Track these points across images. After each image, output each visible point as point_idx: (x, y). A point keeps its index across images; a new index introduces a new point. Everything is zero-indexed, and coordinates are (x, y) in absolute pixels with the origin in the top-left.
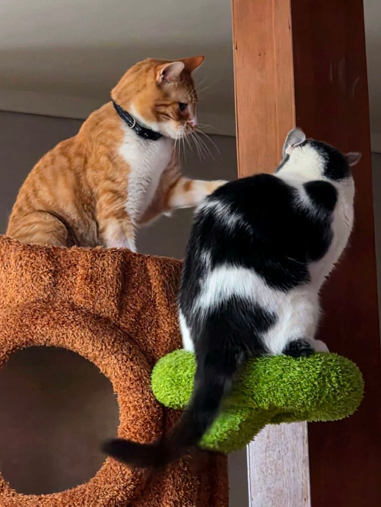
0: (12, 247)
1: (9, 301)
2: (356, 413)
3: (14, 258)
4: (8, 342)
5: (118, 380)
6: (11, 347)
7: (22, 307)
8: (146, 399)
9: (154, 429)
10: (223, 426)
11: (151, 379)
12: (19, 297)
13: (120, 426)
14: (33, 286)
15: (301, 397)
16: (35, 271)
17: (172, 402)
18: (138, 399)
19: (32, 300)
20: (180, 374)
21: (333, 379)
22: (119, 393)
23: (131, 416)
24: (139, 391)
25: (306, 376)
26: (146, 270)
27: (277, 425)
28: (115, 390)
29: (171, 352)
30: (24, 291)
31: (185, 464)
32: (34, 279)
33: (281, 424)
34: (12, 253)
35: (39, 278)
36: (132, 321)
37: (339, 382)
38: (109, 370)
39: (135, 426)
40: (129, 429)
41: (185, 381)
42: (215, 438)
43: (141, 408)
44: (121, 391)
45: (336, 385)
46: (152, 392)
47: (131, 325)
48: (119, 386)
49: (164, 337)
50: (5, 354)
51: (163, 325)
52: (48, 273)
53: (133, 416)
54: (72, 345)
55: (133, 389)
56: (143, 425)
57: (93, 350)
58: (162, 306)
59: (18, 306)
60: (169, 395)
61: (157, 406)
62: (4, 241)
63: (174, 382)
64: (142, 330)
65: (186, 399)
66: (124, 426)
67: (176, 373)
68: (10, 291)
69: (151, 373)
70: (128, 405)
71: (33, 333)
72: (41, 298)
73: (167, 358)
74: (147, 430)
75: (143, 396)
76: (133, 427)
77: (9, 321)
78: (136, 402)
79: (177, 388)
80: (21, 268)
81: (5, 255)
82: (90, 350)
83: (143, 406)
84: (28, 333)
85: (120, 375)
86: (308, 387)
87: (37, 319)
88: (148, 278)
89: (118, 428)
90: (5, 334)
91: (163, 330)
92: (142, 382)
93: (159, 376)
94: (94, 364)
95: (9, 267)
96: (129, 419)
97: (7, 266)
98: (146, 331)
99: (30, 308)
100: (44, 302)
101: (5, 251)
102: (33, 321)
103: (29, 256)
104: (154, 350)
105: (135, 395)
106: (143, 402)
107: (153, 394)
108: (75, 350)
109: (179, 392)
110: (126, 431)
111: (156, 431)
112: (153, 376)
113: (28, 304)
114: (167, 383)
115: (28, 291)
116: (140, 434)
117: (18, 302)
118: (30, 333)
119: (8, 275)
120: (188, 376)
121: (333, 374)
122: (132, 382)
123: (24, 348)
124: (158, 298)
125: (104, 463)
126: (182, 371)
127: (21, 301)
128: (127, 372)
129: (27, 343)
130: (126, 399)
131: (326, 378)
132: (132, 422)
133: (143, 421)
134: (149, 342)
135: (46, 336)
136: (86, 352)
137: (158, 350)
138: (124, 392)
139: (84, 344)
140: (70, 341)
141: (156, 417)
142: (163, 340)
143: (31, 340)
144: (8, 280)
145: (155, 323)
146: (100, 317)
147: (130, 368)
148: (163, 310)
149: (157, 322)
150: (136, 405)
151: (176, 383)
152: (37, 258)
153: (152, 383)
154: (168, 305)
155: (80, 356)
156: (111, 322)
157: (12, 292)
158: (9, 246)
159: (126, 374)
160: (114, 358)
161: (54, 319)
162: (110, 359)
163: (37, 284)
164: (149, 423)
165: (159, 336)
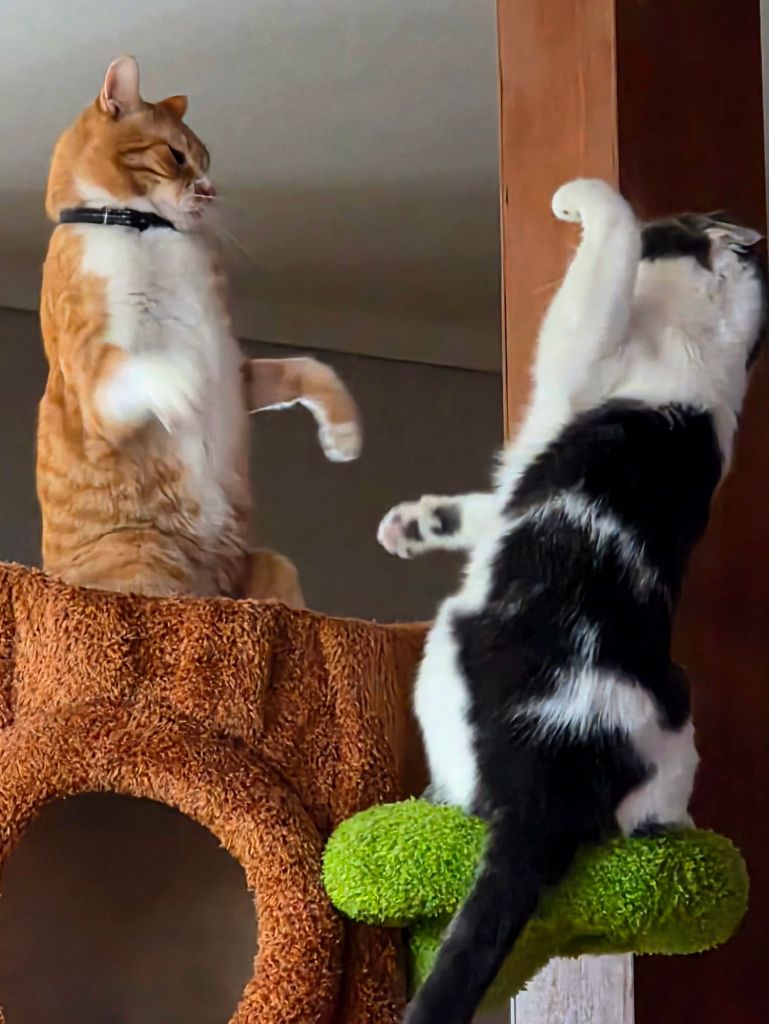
0: (48, 592)
1: (40, 699)
2: (731, 940)
3: (52, 614)
4: (38, 783)
5: (256, 863)
6: (44, 792)
7: (67, 714)
8: (312, 902)
9: (326, 963)
11: (322, 862)
12: (62, 692)
13: (258, 955)
14: (90, 670)
15: (620, 909)
16: (95, 641)
17: (364, 911)
18: (296, 903)
19: (87, 699)
20: (383, 853)
21: (689, 875)
22: (257, 891)
23: (280, 936)
24: (297, 886)
25: (634, 869)
26: (318, 645)
27: (573, 959)
28: (250, 883)
29: (363, 809)
30: (72, 681)
32: (93, 658)
33: (579, 958)
34: (49, 606)
35: (102, 655)
36: (287, 745)
37: (698, 880)
38: (239, 843)
39: (288, 957)
40: (276, 962)
41: (392, 868)
43: (301, 920)
44: (261, 885)
45: (694, 888)
46: (324, 889)
47: (285, 754)
48: (258, 874)
49: (350, 778)
50: (31, 805)
51: (350, 754)
52: (121, 645)
53: (285, 936)
54: (166, 792)
55: (286, 880)
56: (304, 954)
57: (209, 801)
58: (348, 716)
59: (59, 711)
60: (359, 895)
61: (333, 918)
62: (33, 580)
63: (370, 870)
64: (306, 763)
65: (392, 904)
66: (267, 956)
67: (373, 853)
68: (43, 680)
69: (323, 849)
70: (274, 914)
71: (88, 765)
72: (106, 695)
73: (355, 822)
74: (311, 966)
75: (305, 897)
76: (284, 957)
77: (41, 740)
78: (291, 908)
79: (375, 882)
80: (65, 637)
81: (35, 609)
82: (202, 803)
83: (304, 916)
84: (78, 765)
85: (261, 852)
86: (636, 889)
87: (96, 737)
88: (321, 661)
89: (253, 961)
90: (32, 765)
91: (349, 764)
92: (304, 868)
93: (338, 857)
94: (208, 830)
95: (42, 631)
96: (277, 941)
97: (38, 630)
98: (314, 767)
99: (83, 717)
100: (111, 703)
101: (35, 600)
102: (88, 743)
103: (83, 612)
104: (329, 804)
105: (290, 895)
106: (305, 907)
107: (326, 894)
108: (170, 802)
109: (379, 889)
110: (270, 965)
111: (330, 968)
112: (326, 858)
113: (79, 707)
114: (354, 872)
115: (79, 679)
116: (298, 974)
117: (58, 702)
118: (82, 765)
119: (39, 649)
120: (397, 857)
121: (689, 865)
122: (284, 867)
123: (67, 795)
124: (339, 701)
126: (385, 849)
127: (65, 701)
128: (276, 847)
129: (75, 786)
130: (272, 902)
131: (675, 873)
132: (283, 948)
133: (305, 947)
134: (320, 789)
135: (113, 772)
136: (194, 806)
137: (338, 805)
138: (268, 887)
139: (191, 791)
140: (164, 783)
141: (331, 939)
142: (349, 785)
143: (84, 780)
144: (40, 658)
145: (334, 751)
146: (222, 736)
147: (281, 839)
148: (350, 725)
149: (337, 749)
150: (291, 915)
151: (372, 872)
152: (100, 615)
153: (325, 872)
154: (361, 716)
155: (182, 814)
156: (245, 746)
157: (47, 683)
158: (43, 590)
159: (273, 850)
160: (250, 819)
161: (130, 735)
162: (242, 821)
163: (98, 667)
164: (316, 950)
165: (340, 776)
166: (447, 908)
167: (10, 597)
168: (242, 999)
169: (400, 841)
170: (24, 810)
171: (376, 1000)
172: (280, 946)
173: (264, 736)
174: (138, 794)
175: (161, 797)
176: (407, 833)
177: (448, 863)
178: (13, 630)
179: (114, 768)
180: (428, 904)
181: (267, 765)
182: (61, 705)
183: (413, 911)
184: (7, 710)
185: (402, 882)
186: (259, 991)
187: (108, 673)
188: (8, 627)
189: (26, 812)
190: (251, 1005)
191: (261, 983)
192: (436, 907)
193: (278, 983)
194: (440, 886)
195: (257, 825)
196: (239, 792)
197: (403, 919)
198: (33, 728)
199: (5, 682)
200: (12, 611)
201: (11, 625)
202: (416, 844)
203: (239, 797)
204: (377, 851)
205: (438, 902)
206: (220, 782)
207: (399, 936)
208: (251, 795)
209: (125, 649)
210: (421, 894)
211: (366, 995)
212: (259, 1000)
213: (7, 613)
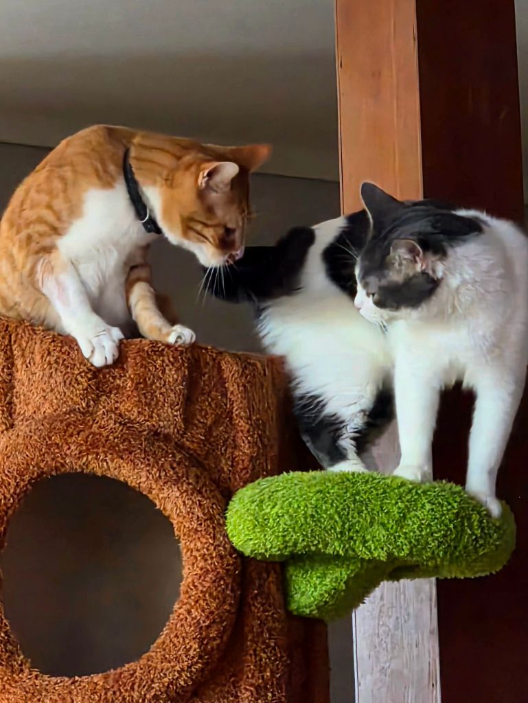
0: (37, 338)
1: (32, 411)
3: (40, 353)
4: (31, 467)
5: (181, 519)
6: (36, 473)
7: (52, 420)
8: (219, 546)
9: (230, 587)
10: (324, 583)
11: (226, 518)
12: (47, 405)
13: (183, 582)
14: (65, 390)
15: (430, 544)
16: (69, 370)
17: (255, 550)
18: (208, 546)
19: (64, 410)
20: (268, 510)
21: (475, 524)
22: (181, 538)
23: (198, 569)
24: (209, 535)
25: (438, 516)
26: (220, 370)
27: (396, 582)
28: (176, 533)
29: (252, 481)
30: (54, 397)
32: (68, 382)
33: (400, 581)
34: (37, 346)
35: (74, 380)
36: (200, 439)
37: (482, 528)
38: (169, 506)
39: (204, 583)
40: (195, 586)
41: (274, 520)
42: (312, 599)
43: (212, 558)
44: (184, 535)
45: (478, 532)
46: (227, 536)
47: (199, 445)
48: (182, 528)
49: (243, 461)
50: (26, 483)
51: (243, 445)
52: (87, 373)
53: (201, 569)
54: (119, 472)
55: (201, 531)
56: (214, 581)
57: (148, 477)
58: (241, 418)
59: (45, 417)
60: (251, 539)
61: (234, 556)
62: (26, 329)
63: (258, 523)
64: (214, 451)
65: (274, 545)
66: (189, 583)
67: (261, 511)
68: (34, 397)
69: (226, 509)
70: (194, 554)
71: (65, 454)
72: (77, 407)
73: (247, 490)
74: (219, 589)
75: (214, 542)
76: (200, 583)
77: (32, 438)
78: (205, 550)
79: (263, 531)
80: (49, 367)
81: (28, 349)
82: (143, 479)
83: (214, 555)
84: (59, 455)
85: (184, 512)
86: (440, 530)
87: (71, 436)
88: (223, 381)
89: (180, 586)
90: (27, 456)
91: (242, 451)
92: (214, 523)
93: (237, 514)
94: (147, 497)
95: (32, 364)
96: (196, 573)
97: (30, 363)
98: (219, 453)
99: (62, 422)
100: (80, 412)
101: (27, 343)
102: (65, 440)
103: (61, 351)
104: (230, 478)
105: (204, 541)
106: (215, 549)
107: (228, 539)
108: (122, 479)
109: (265, 535)
110: (192, 589)
111: (232, 591)
112: (228, 514)
113: (59, 415)
114: (248, 524)
115: (58, 397)
116: (211, 595)
117: (44, 412)
118: (61, 455)
119: (31, 376)
120: (277, 513)
121: (476, 517)
122: (199, 522)
123: (52, 476)
124: (235, 409)
125: (161, 633)
126: (269, 507)
127: (49, 411)
128: (194, 508)
129: (57, 468)
130: (192, 546)
131: (465, 521)
132: (200, 577)
133: (215, 576)
134: (223, 468)
135: (82, 459)
136: (138, 482)
137: (236, 479)
138: (189, 536)
139: (136, 471)
140: (117, 466)
141: (232, 570)
142: (243, 464)
143: (63, 465)
144: (31, 382)
145: (232, 442)
146: (156, 434)
147: (198, 502)
148: (242, 424)
149: (234, 440)
150: (205, 554)
151: (261, 524)
152: (71, 352)
153: (228, 525)
154: (250, 418)
155: (130, 487)
156: (171, 440)
157: (36, 399)
158: (32, 336)
159: (192, 510)
160: (176, 489)
161: (94, 434)
162: (171, 491)
163: (72, 388)
164: (222, 578)
165: (236, 459)
166: (312, 547)
167: (10, 341)
168: (172, 613)
169: (279, 503)
171: (264, 611)
172: (198, 576)
173: (185, 433)
174: (99, 474)
175: (116, 476)
176: (283, 497)
177: (312, 516)
178: (13, 364)
179: (83, 456)
180: (299, 545)
181: (187, 453)
182: (46, 414)
183: (288, 550)
184: (9, 418)
185: (281, 530)
186: (184, 606)
187: (78, 392)
188: (8, 361)
189: (23, 487)
190: (179, 616)
191: (186, 601)
192: (304, 547)
193: (197, 602)
194: (307, 532)
195: (182, 493)
196: (169, 471)
197: (282, 555)
198: (27, 430)
199: (8, 398)
200: (11, 350)
201: (11, 360)
202: (290, 504)
203: (168, 475)
204: (264, 510)
205: (305, 543)
206: (155, 465)
207: (278, 568)
208: (176, 473)
209: (89, 376)
210: (294, 537)
211: (257, 608)
212: (184, 613)
213: (8, 352)
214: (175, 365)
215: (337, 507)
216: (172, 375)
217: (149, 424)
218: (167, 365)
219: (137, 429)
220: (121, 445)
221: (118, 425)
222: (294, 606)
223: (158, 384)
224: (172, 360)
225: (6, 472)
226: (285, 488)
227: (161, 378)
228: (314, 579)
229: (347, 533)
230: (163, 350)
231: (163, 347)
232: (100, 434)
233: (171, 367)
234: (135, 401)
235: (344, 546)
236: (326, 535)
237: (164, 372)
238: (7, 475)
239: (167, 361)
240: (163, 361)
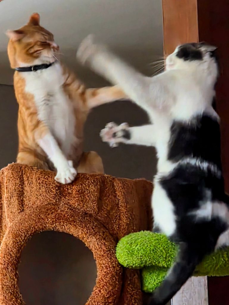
0: (34, 172)
1: (32, 204)
3: (35, 178)
4: (31, 228)
5: (96, 251)
6: (33, 231)
7: (40, 208)
8: (113, 262)
9: (117, 280)
10: (158, 278)
11: (116, 250)
12: (38, 201)
13: (97, 278)
14: (46, 195)
16: (48, 186)
17: (128, 264)
18: (108, 262)
19: (46, 203)
20: (134, 247)
22: (97, 259)
23: (104, 272)
24: (109, 257)
26: (113, 186)
28: (94, 257)
29: (128, 234)
30: (41, 198)
31: (135, 301)
32: (47, 191)
34: (34, 176)
35: (50, 190)
36: (105, 216)
38: (91, 245)
40: (103, 280)
41: (137, 251)
42: (153, 285)
43: (110, 268)
44: (98, 257)
46: (116, 258)
47: (104, 219)
48: (97, 255)
50: (29, 235)
51: (123, 218)
52: (55, 187)
53: (105, 272)
54: (70, 230)
55: (105, 256)
56: (111, 278)
57: (82, 233)
58: (123, 207)
59: (37, 207)
60: (127, 260)
61: (119, 267)
62: (29, 168)
63: (130, 252)
64: (111, 221)
65: (137, 262)
66: (100, 278)
67: (131, 247)
68: (32, 198)
69: (116, 246)
70: (102, 266)
71: (46, 223)
72: (51, 202)
73: (125, 238)
74: (113, 281)
75: (111, 261)
76: (105, 279)
77: (32, 216)
78: (107, 264)
79: (132, 256)
80: (39, 185)
81: (30, 177)
82: (80, 233)
83: (111, 266)
84: (43, 223)
85: (98, 248)
87: (49, 215)
88: (114, 191)
89: (96, 280)
90: (30, 223)
91: (123, 221)
92: (110, 252)
93: (121, 249)
94: (82, 241)
95: (32, 184)
96: (103, 274)
98: (113, 222)
99: (45, 208)
100: (53, 205)
101: (30, 174)
102: (46, 216)
103: (44, 178)
104: (117, 233)
105: (106, 260)
106: (111, 264)
107: (117, 259)
108: (71, 233)
109: (133, 258)
110: (101, 281)
111: (118, 282)
112: (117, 249)
113: (43, 206)
114: (126, 253)
115: (43, 198)
116: (109, 283)
117: (37, 204)
118: (44, 223)
119: (31, 189)
120: (138, 248)
122: (105, 252)
123: (40, 232)
124: (120, 203)
125: (88, 300)
127: (39, 204)
128: (102, 246)
129: (42, 229)
130: (101, 262)
132: (105, 276)
133: (111, 276)
134: (114, 228)
135: (54, 225)
136: (78, 234)
137: (120, 233)
138: (100, 258)
139: (77, 230)
140: (69, 228)
141: (119, 273)
142: (123, 227)
143: (45, 227)
144: (31, 191)
145: (118, 217)
146: (86, 214)
147: (104, 243)
148: (123, 209)
149: (119, 216)
150: (107, 266)
151: (131, 253)
153: (117, 253)
154: (126, 207)
155: (74, 237)
156: (92, 216)
157: (33, 199)
158: (32, 171)
159: (101, 247)
160: (94, 238)
161: (59, 214)
162: (92, 238)
163: (49, 194)
164: (114, 276)
165: (121, 225)
166: (153, 264)
167: (22, 174)
168: (92, 291)
169: (139, 244)
170: (27, 236)
171: (132, 291)
173: (98, 213)
174: (61, 231)
175: (68, 232)
176: (141, 242)
177: (153, 250)
178: (23, 183)
179: (54, 223)
180: (147, 262)
181: (99, 222)
183: (143, 264)
184: (22, 207)
185: (140, 256)
186: (98, 289)
187: (52, 195)
188: (21, 182)
189: (28, 237)
190: (95, 293)
191: (98, 286)
192: (150, 264)
193: (103, 286)
194: (151, 257)
195: (97, 239)
197: (140, 267)
198: (30, 212)
199: (21, 198)
200: (23, 177)
201: (23, 182)
202: (144, 245)
203: (91, 231)
204: (132, 247)
205: (150, 262)
206: (85, 227)
207: (139, 272)
208: (94, 231)
209: (57, 189)
210: (145, 259)
211: (129, 289)
212: (98, 291)
213: (22, 178)
214: (94, 184)
215: (164, 246)
216: (92, 188)
217: (83, 209)
218: (91, 184)
219: (77, 211)
220: (70, 219)
221: (69, 210)
222: (145, 289)
223: (86, 192)
224: (92, 181)
225: (21, 230)
226: (142, 237)
227: (88, 190)
228: (154, 277)
229: (168, 258)
230: (89, 177)
231: (89, 176)
232: (62, 214)
233: (92, 184)
234: (77, 200)
235: (167, 264)
236: (159, 258)
237: (89, 186)
238: (21, 232)
239: (90, 182)
240: (89, 182)
